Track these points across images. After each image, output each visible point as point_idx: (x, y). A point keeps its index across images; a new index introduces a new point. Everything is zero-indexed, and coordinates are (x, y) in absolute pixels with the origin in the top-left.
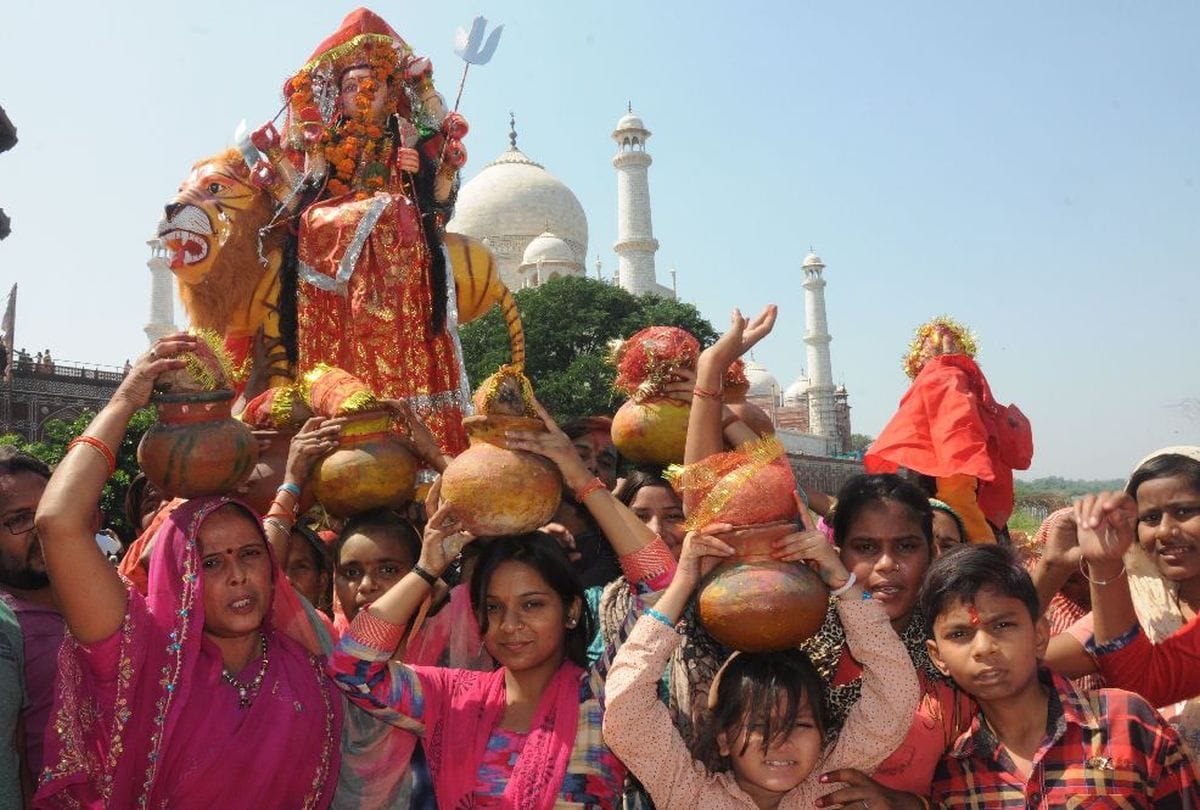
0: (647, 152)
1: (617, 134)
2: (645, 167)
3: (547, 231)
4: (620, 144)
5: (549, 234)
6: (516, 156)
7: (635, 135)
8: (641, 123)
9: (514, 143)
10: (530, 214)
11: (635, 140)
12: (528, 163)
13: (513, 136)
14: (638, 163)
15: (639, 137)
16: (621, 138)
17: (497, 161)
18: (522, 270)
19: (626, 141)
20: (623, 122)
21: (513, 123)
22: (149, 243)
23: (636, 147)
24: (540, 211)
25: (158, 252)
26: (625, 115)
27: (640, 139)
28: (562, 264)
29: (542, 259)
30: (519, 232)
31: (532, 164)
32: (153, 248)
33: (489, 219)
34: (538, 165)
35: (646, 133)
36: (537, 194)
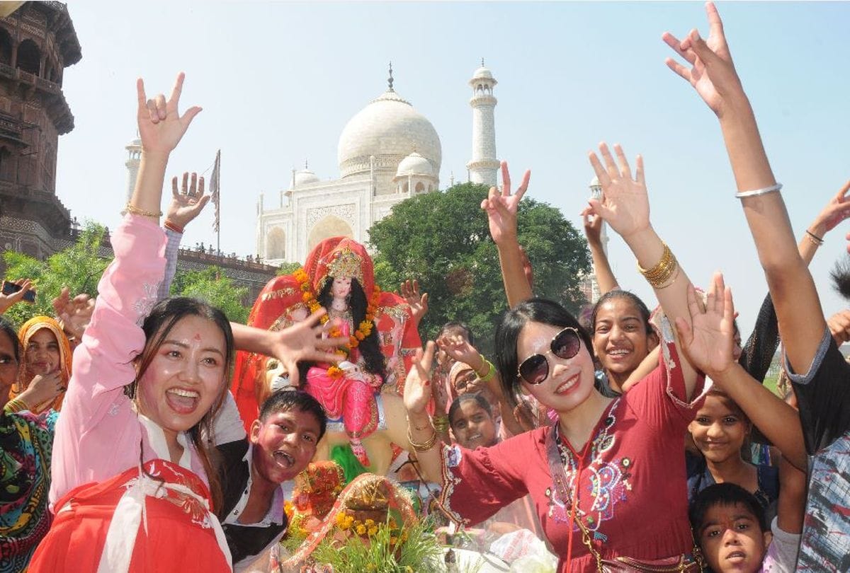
0: (494, 95)
1: (474, 81)
2: (493, 107)
3: (415, 151)
4: (475, 89)
5: (417, 154)
6: (393, 95)
7: (487, 83)
8: (490, 73)
9: (391, 86)
10: (401, 139)
11: (486, 87)
12: (401, 101)
13: (391, 80)
14: (487, 103)
15: (489, 84)
16: (476, 85)
17: (379, 99)
18: (397, 179)
19: (480, 87)
20: (478, 73)
21: (391, 71)
22: (128, 148)
23: (486, 92)
24: (408, 137)
25: (134, 154)
26: (480, 67)
27: (489, 87)
28: (425, 177)
29: (411, 172)
30: (395, 152)
31: (404, 102)
32: (131, 152)
33: (374, 141)
34: (408, 103)
35: (494, 82)
36: (408, 124)
